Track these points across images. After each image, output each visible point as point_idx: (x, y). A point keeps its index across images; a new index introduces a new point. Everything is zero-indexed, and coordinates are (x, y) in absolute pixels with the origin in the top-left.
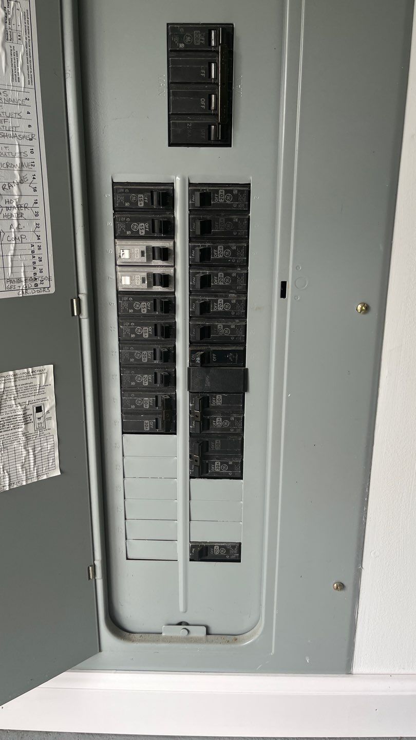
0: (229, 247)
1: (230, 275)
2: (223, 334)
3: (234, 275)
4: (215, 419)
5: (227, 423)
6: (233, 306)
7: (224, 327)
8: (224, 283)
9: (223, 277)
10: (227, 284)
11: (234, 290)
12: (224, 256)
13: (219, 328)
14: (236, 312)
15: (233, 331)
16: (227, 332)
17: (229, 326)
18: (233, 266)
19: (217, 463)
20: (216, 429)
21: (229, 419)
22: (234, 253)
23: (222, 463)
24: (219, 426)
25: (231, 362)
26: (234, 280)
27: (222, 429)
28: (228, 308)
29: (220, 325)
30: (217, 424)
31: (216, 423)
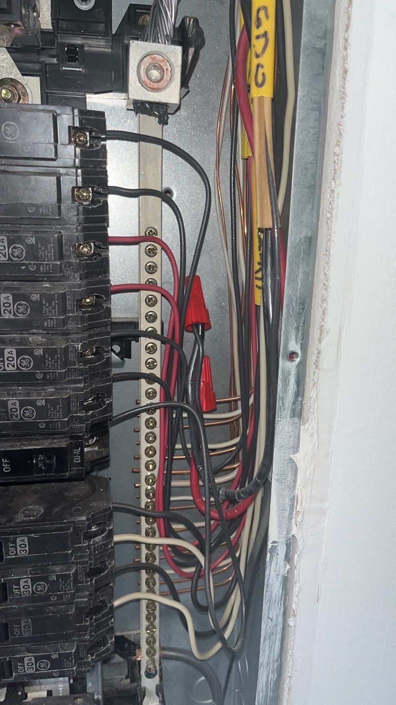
0: (20, 240)
1: (26, 297)
2: (21, 419)
3: (35, 297)
4: (17, 582)
5: (42, 587)
6: (39, 362)
7: (23, 404)
8: (14, 315)
9: (11, 301)
10: (21, 316)
11: (37, 328)
12: (10, 259)
13: (10, 406)
14: (45, 374)
15: (42, 411)
16: (30, 416)
17: (33, 403)
18: (33, 278)
19: (29, 659)
20: (20, 600)
21: (46, 579)
22: (32, 252)
23: (37, 659)
24: (27, 594)
25: (44, 471)
26: (37, 307)
27: (33, 598)
28: (27, 365)
29: (13, 402)
30: (22, 590)
31: (19, 589)
